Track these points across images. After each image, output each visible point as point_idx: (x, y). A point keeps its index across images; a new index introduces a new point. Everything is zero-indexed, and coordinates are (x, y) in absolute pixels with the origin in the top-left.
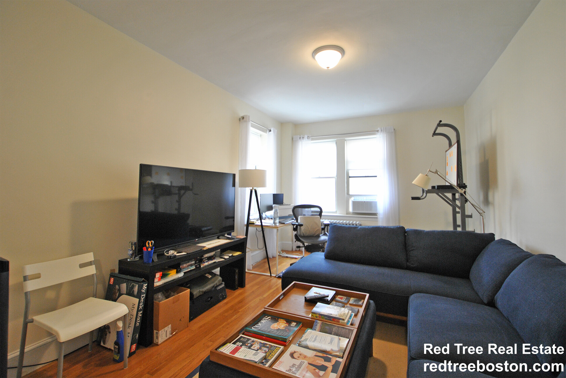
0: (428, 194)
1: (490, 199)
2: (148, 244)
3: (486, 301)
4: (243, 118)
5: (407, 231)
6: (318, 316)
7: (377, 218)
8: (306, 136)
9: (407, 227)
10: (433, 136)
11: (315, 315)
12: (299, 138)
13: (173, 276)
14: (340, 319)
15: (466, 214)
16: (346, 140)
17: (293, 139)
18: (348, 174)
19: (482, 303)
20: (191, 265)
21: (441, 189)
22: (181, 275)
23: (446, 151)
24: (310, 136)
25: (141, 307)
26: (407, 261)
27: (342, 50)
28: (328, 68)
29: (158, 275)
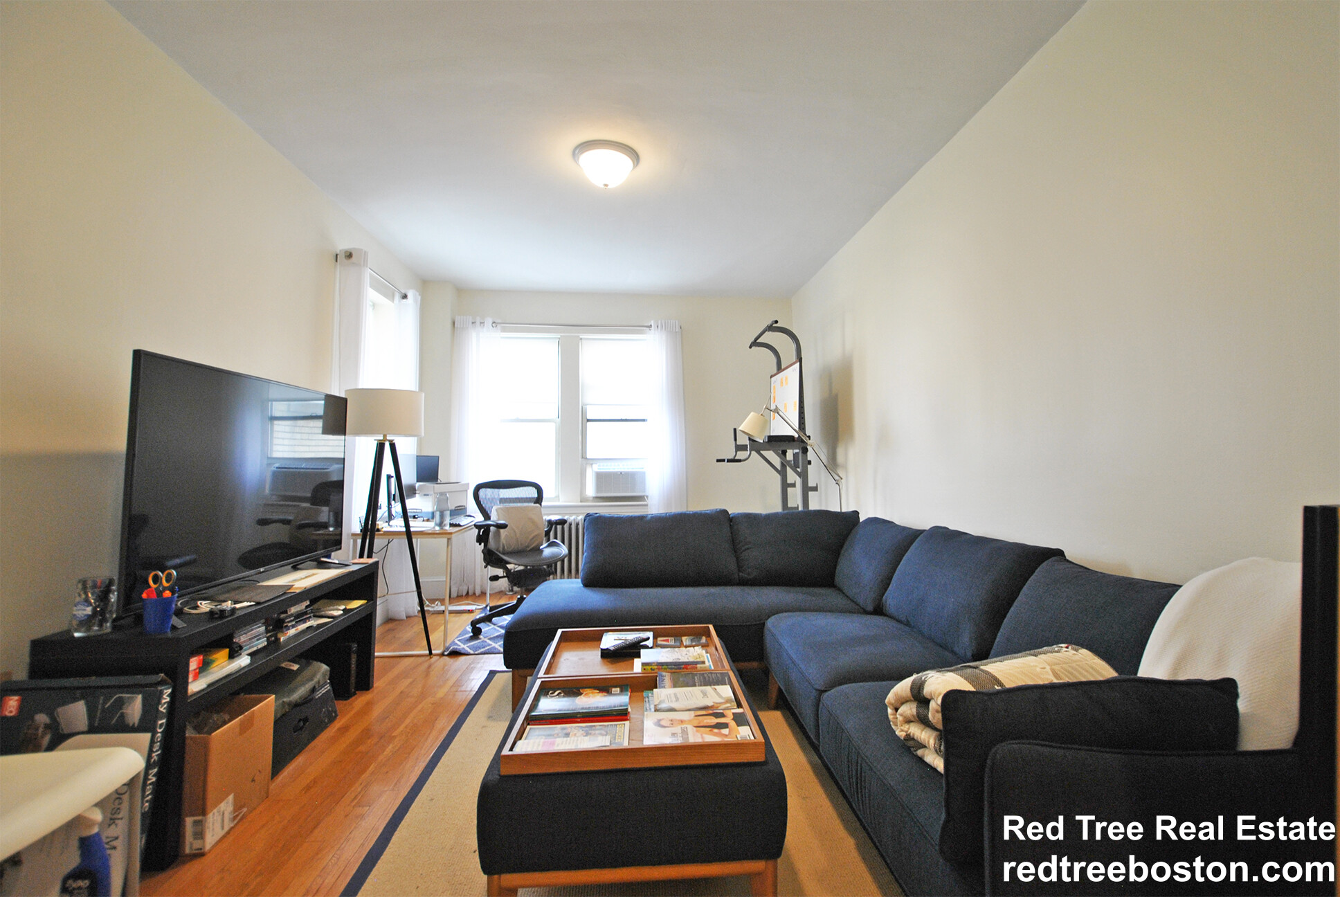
0: (738, 452)
1: (840, 458)
2: (156, 579)
3: (870, 608)
4: (349, 255)
5: (732, 517)
6: (656, 667)
7: (646, 505)
8: (489, 321)
9: (733, 510)
10: (750, 347)
11: (648, 668)
12: (471, 323)
13: (224, 667)
14: (697, 663)
15: (810, 485)
16: (581, 339)
17: (454, 323)
18: (584, 413)
19: (866, 612)
20: (258, 637)
21: (777, 442)
22: (244, 661)
23: (771, 377)
24: (500, 321)
25: (155, 756)
26: (740, 568)
27: (634, 155)
28: (606, 185)
29: (194, 663)
